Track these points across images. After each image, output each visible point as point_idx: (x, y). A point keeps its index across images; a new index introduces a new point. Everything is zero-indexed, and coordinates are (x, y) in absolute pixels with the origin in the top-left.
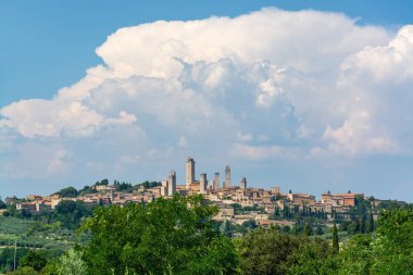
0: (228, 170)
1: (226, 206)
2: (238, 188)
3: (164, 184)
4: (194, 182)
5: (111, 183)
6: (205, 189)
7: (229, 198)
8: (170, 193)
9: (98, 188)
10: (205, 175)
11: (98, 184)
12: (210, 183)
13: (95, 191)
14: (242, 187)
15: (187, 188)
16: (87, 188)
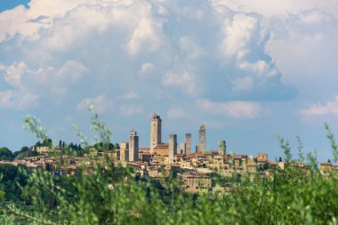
0: (202, 131)
1: (201, 176)
2: (216, 154)
3: (123, 146)
4: (160, 144)
5: (55, 144)
6: (175, 153)
7: (204, 166)
8: (131, 158)
9: (40, 150)
10: (175, 136)
11: (39, 145)
12: (181, 147)
13: (36, 154)
14: (221, 152)
15: (152, 152)
16: (25, 149)
